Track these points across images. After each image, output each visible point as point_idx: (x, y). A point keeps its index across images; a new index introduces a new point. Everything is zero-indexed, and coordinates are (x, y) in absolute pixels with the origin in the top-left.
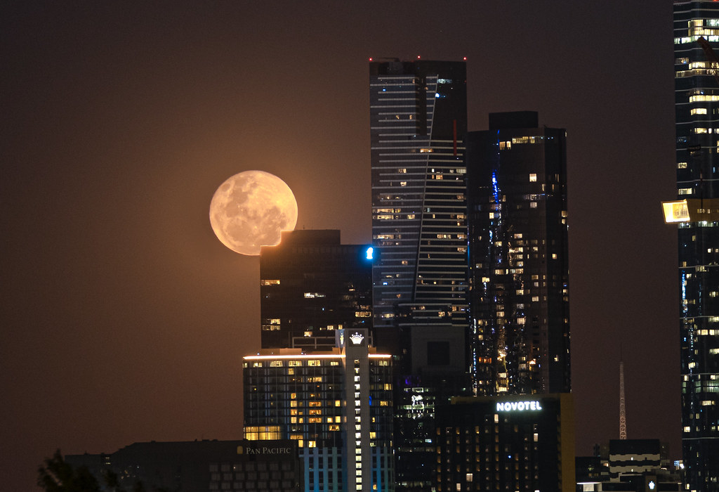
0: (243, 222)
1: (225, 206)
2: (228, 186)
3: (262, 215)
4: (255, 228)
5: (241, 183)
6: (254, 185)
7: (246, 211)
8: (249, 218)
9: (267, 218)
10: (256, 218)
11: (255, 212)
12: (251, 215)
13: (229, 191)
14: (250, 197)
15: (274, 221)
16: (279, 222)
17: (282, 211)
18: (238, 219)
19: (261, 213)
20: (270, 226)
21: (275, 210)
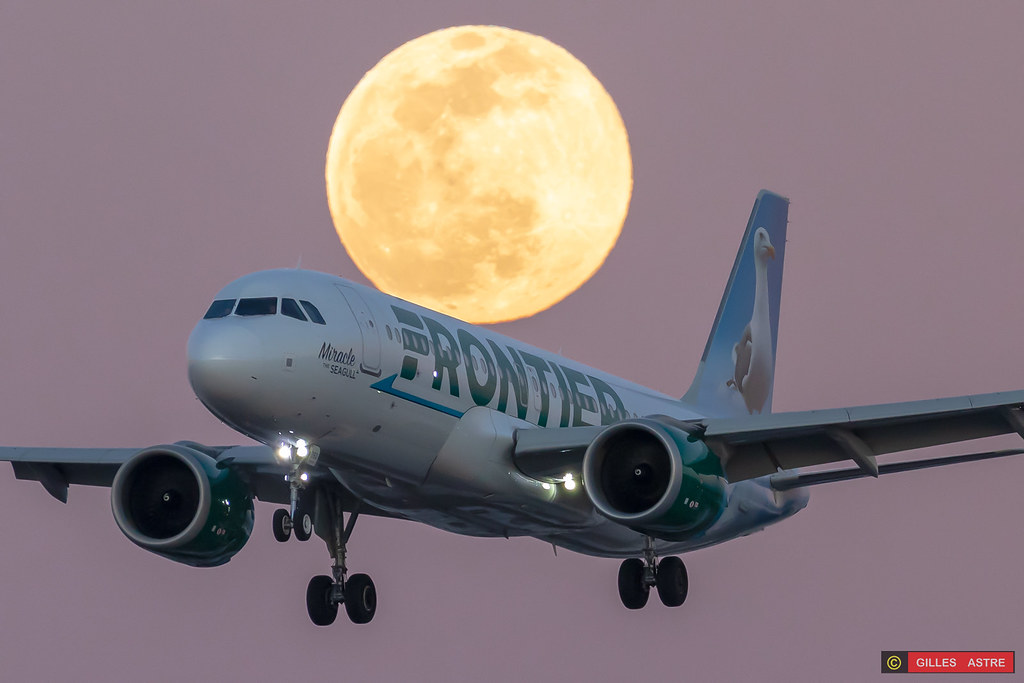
0: (416, 165)
1: (415, 84)
2: (475, 42)
3: (477, 191)
4: (429, 209)
5: (513, 62)
6: (538, 100)
7: (449, 141)
8: (440, 165)
9: (481, 211)
10: (454, 184)
11: (470, 167)
12: (453, 165)
13: (465, 57)
14: (497, 117)
15: (494, 234)
16: (504, 251)
17: (538, 230)
18: (410, 145)
19: (479, 184)
20: (472, 240)
21: (522, 213)
